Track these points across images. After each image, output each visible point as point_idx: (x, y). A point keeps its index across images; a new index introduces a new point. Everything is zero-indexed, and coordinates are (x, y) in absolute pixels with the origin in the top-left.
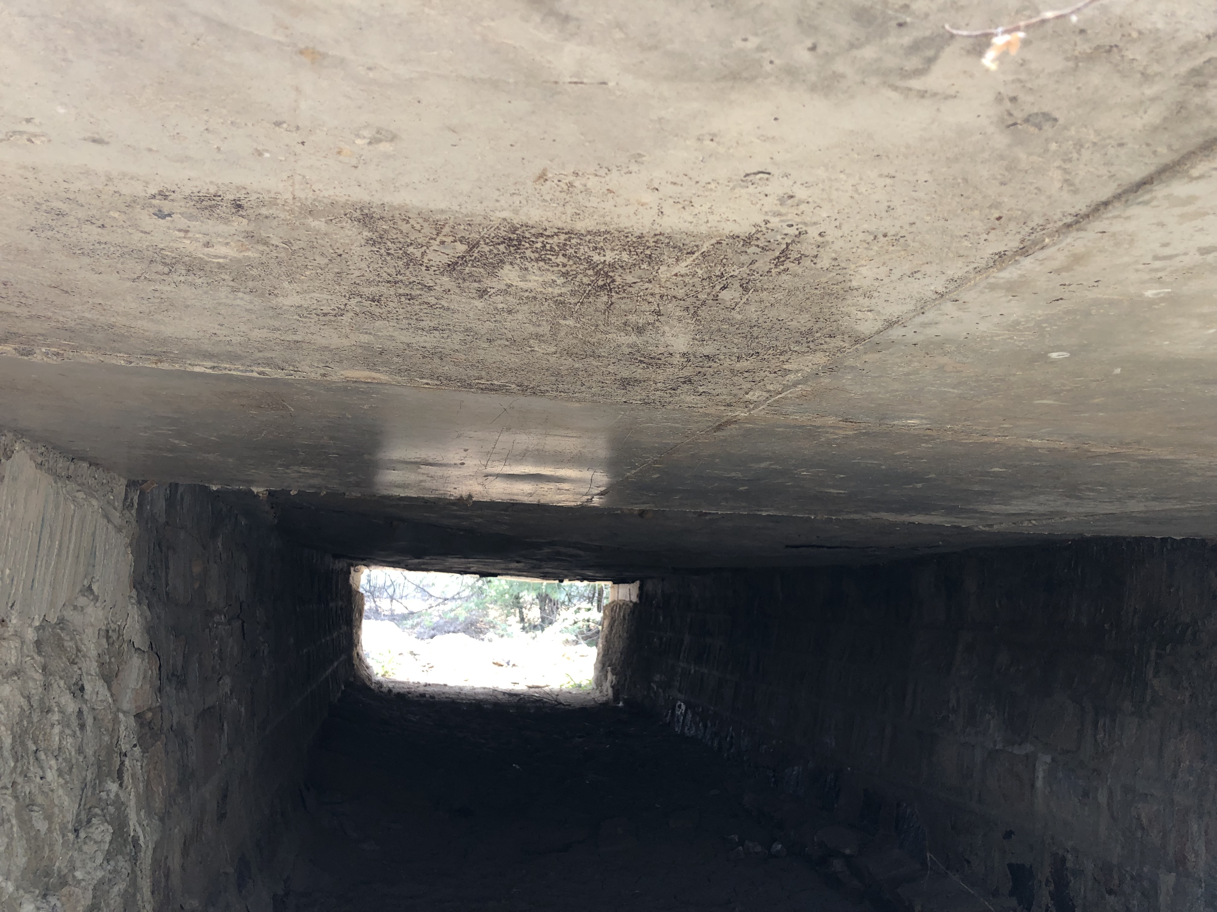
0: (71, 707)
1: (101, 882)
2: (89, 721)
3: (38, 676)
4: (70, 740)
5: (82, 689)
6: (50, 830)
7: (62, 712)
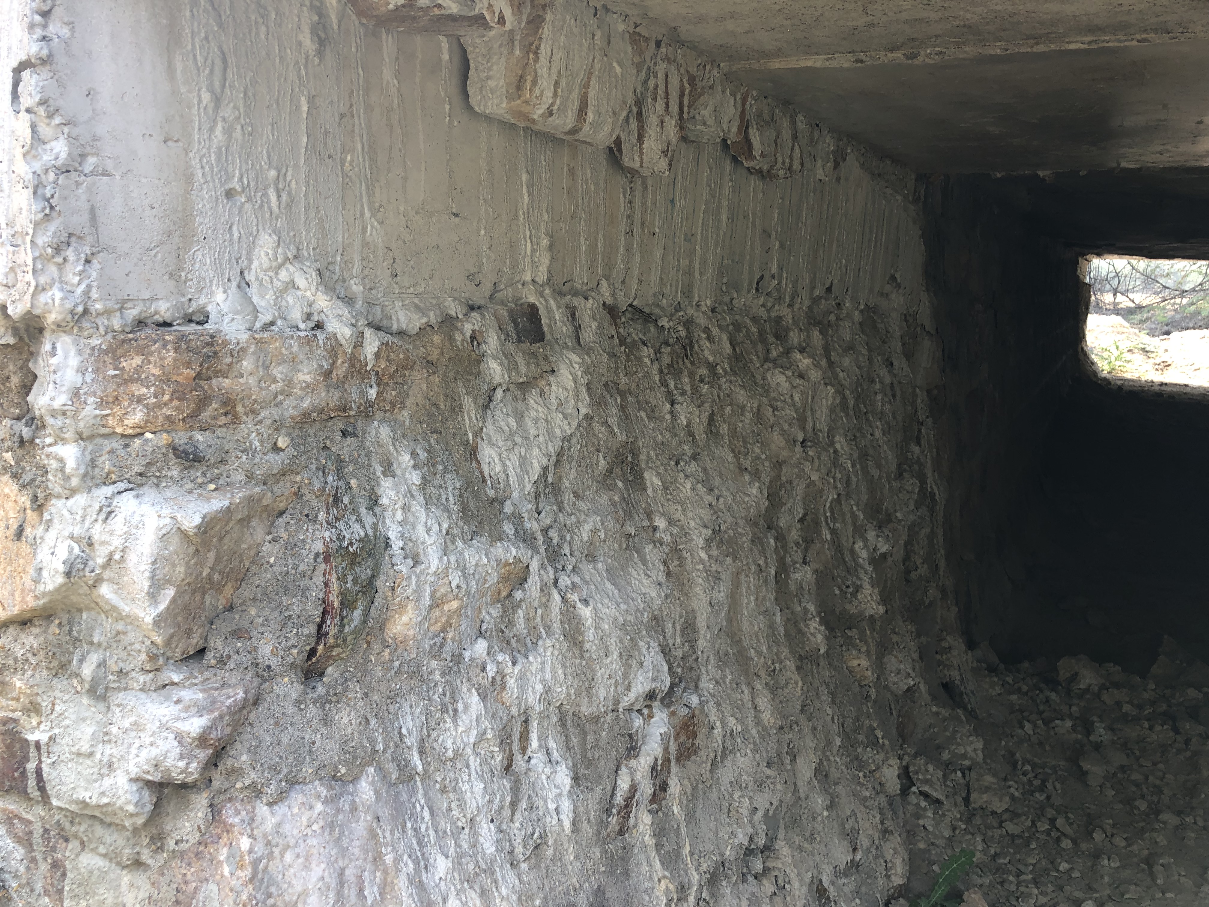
0: (888, 380)
1: (913, 524)
2: (898, 393)
3: (865, 352)
4: (888, 407)
5: (892, 364)
6: (880, 478)
7: (881, 382)
